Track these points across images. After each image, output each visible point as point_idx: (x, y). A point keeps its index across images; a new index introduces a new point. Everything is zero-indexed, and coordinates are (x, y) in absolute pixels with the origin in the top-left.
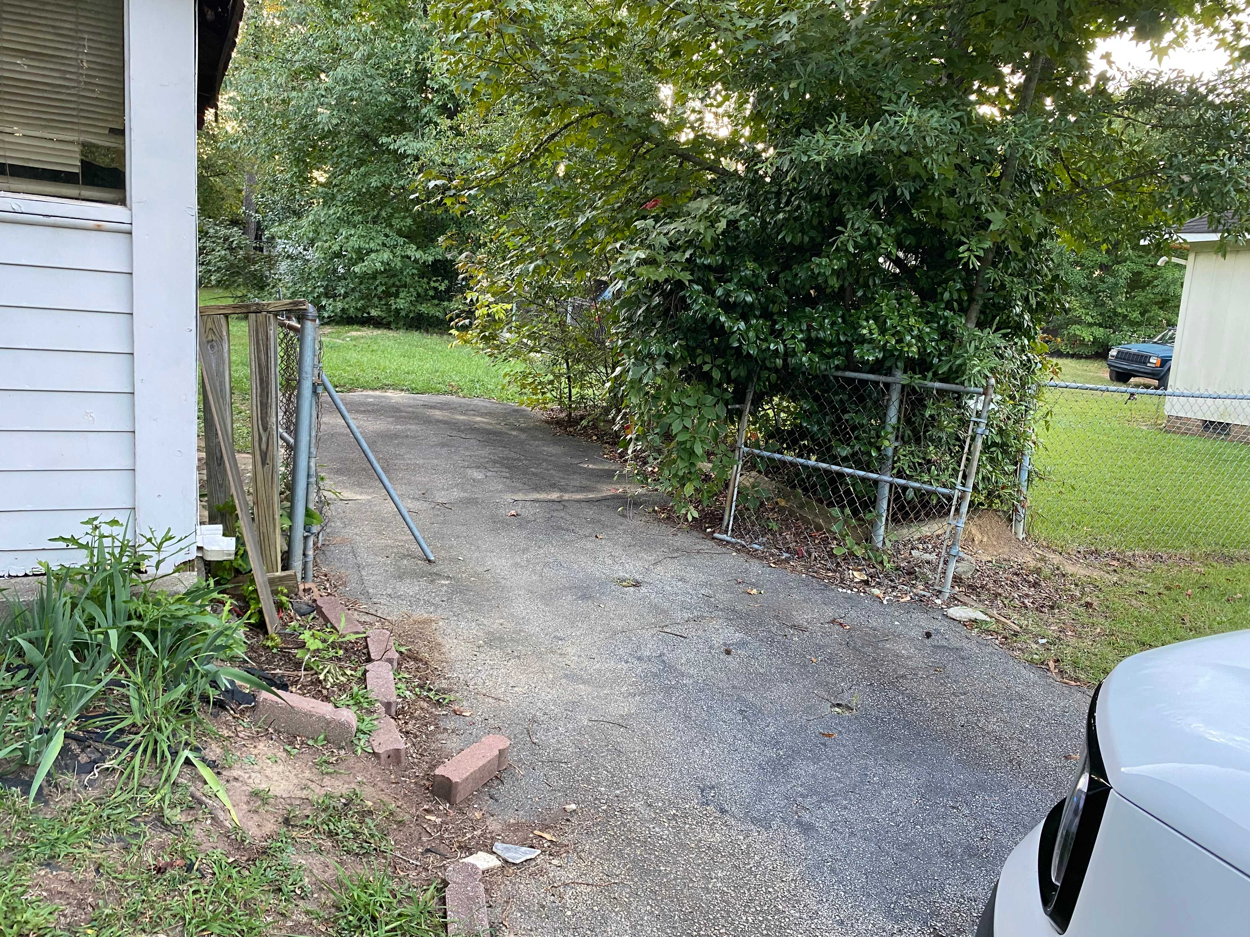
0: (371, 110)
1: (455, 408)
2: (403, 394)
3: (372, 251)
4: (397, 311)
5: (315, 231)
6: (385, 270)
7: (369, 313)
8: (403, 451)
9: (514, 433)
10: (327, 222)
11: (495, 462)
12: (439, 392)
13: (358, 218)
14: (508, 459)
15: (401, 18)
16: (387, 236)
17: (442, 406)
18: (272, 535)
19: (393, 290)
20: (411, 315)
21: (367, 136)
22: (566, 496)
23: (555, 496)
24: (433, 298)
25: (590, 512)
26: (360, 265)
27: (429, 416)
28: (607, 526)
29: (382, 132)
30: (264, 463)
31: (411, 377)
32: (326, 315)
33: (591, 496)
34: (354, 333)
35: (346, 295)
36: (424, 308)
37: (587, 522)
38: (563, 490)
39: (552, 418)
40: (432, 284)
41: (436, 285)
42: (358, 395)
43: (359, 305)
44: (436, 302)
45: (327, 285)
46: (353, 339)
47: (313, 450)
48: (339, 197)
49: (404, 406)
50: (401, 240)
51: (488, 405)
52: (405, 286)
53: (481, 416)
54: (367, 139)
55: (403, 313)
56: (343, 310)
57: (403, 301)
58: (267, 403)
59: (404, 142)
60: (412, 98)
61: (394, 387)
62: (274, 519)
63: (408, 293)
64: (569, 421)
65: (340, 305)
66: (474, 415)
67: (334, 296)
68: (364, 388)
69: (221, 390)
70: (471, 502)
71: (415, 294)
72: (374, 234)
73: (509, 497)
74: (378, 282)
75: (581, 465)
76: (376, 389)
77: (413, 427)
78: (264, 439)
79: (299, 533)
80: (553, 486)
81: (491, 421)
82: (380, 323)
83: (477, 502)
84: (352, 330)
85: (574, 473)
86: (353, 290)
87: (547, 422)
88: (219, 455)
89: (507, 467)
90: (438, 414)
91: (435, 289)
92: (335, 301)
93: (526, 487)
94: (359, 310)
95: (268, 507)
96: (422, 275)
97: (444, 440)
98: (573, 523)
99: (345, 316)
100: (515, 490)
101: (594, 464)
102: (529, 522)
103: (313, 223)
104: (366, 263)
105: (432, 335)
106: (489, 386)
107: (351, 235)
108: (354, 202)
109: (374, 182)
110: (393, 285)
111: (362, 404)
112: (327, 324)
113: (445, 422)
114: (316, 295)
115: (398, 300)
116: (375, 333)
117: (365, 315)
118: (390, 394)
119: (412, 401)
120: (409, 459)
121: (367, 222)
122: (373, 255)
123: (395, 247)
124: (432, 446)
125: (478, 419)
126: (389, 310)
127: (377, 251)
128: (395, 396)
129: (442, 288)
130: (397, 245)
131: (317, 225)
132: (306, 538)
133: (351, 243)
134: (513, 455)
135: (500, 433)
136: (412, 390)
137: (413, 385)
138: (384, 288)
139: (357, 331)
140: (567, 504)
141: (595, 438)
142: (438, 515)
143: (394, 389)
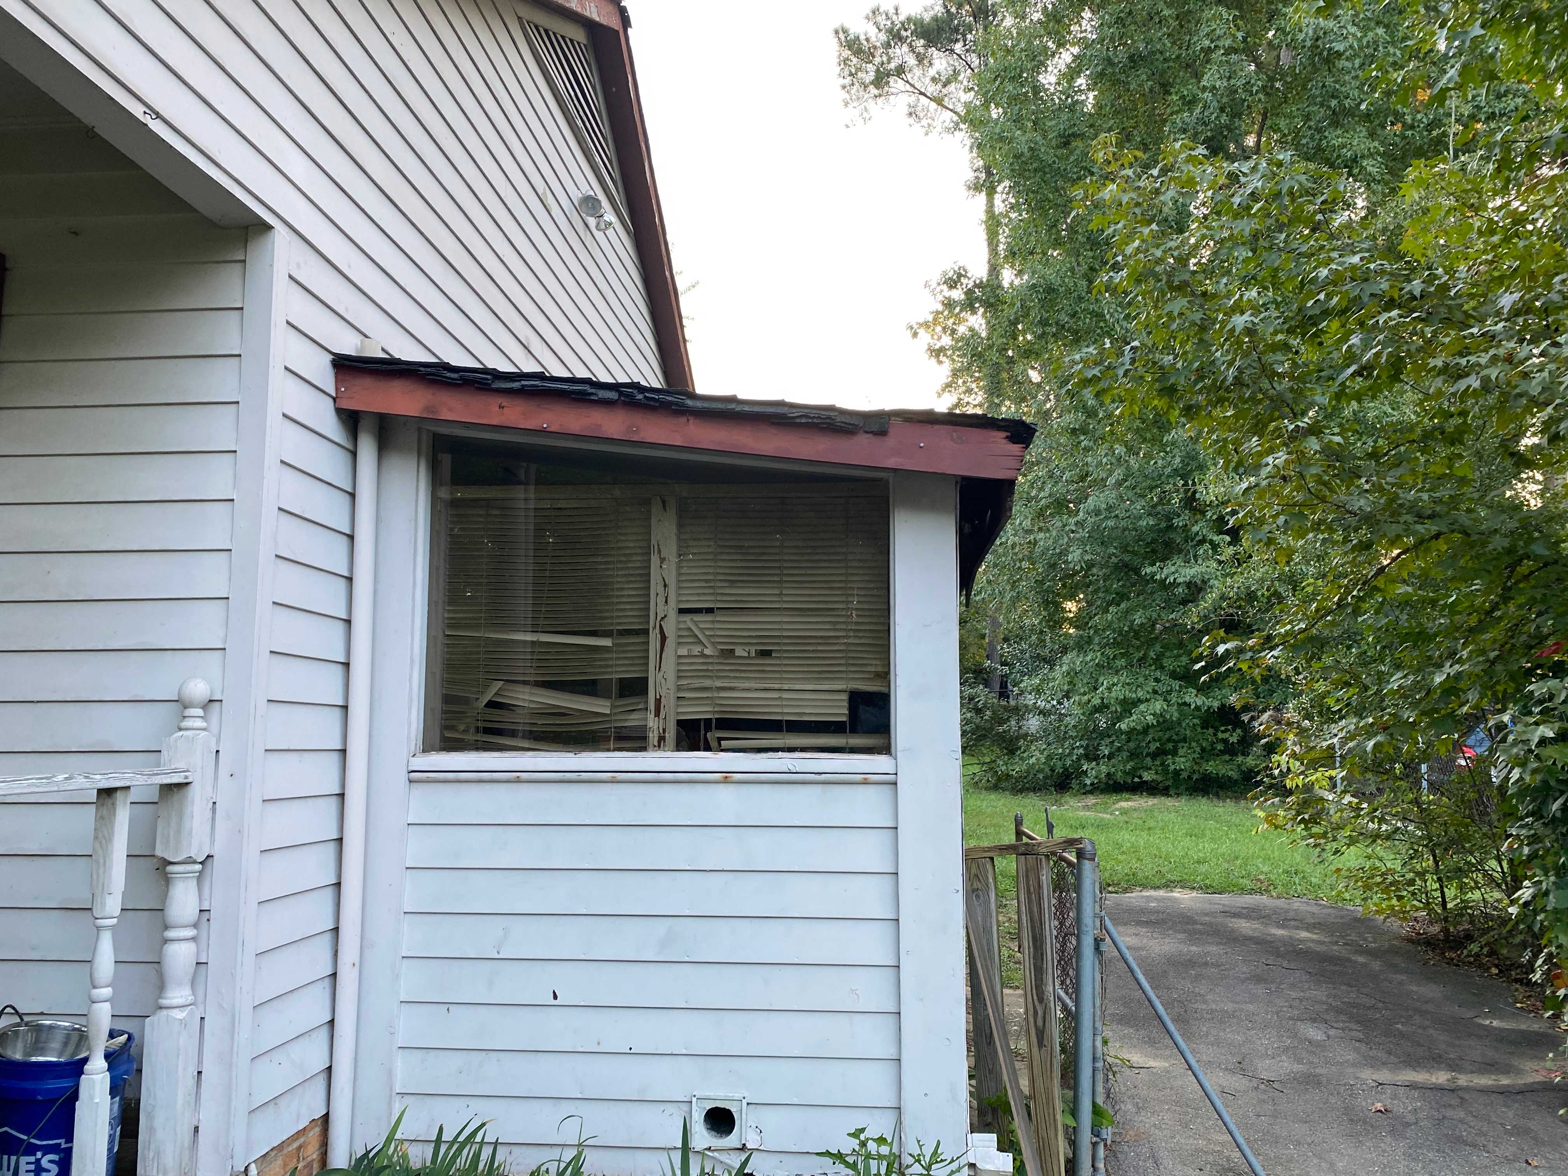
0: (1131, 535)
1: (1268, 917)
2: (1194, 894)
3: (1140, 701)
4: (1177, 773)
5: (1070, 683)
6: (1158, 722)
7: (1140, 777)
8: (1202, 989)
9: (1361, 959)
10: (1084, 671)
11: (1338, 1011)
12: (1243, 891)
13: (1122, 662)
14: (1356, 1006)
15: (1159, 428)
16: (1157, 680)
17: (1251, 913)
18: (1053, 1142)
19: (1170, 746)
20: (1195, 777)
21: (1126, 566)
22: (1463, 1080)
23: (1441, 1077)
24: (1222, 752)
25: (1509, 1114)
26: (1126, 721)
27: (1233, 930)
28: (1543, 1143)
29: (1145, 558)
30: (1041, 1044)
31: (1203, 868)
32: (1088, 782)
33: (1505, 1081)
34: (1124, 804)
35: (1110, 757)
36: (1211, 767)
37: (1507, 1132)
38: (1454, 1066)
39: (1418, 934)
40: (1221, 735)
41: (1226, 735)
42: (1136, 897)
43: (1128, 767)
44: (1227, 757)
45: (1087, 745)
46: (1124, 812)
47: (1099, 1025)
48: (1097, 640)
49: (1197, 914)
50: (1176, 685)
51: (1315, 909)
52: (1185, 740)
53: (1307, 930)
54: (1127, 569)
55: (1184, 775)
56: (1108, 775)
57: (1183, 760)
58: (1041, 968)
59: (1173, 569)
60: (1179, 516)
61: (1182, 884)
62: (1055, 1120)
63: (1190, 748)
64: (1446, 940)
65: (1104, 769)
66: (1297, 928)
67: (1096, 758)
68: (1144, 887)
69: (989, 950)
70: (1310, 1081)
71: (1198, 749)
72: (1141, 679)
73: (1369, 1075)
74: (1150, 736)
75: (1480, 1021)
76: (1158, 887)
77: (1213, 949)
78: (1040, 1013)
79: (1086, 1137)
80: (1436, 1060)
81: (1322, 938)
82: (1155, 789)
83: (1319, 1083)
84: (1120, 800)
85: (1470, 1035)
86: (1119, 749)
87: (1410, 940)
88: (988, 1032)
89: (1358, 1022)
90: (1244, 926)
91: (1225, 741)
92: (1098, 764)
93: (1392, 1059)
94: (1128, 774)
95: (1048, 1104)
96: (1205, 725)
97: (1259, 971)
98: (1481, 1134)
99: (1111, 782)
100: (1374, 1064)
101: (1501, 1018)
102: (1408, 1125)
103: (1068, 674)
104: (1134, 717)
105: (1224, 801)
106: (1313, 880)
107: (1113, 685)
108: (1116, 644)
109: (1138, 618)
110: (1169, 740)
111: (1142, 911)
112: (1091, 792)
113: (1258, 941)
114: (1074, 758)
115: (1177, 759)
116: (1150, 803)
117: (1136, 780)
118: (1177, 894)
119: (1207, 906)
120: (1214, 1001)
121: (1132, 666)
122: (1142, 707)
123: (1169, 692)
124: (1243, 982)
125: (1304, 934)
126: (1166, 771)
127: (1147, 700)
128: (1183, 897)
129: (1234, 739)
130: (1171, 690)
131: (1072, 675)
132: (1095, 1145)
133: (1113, 694)
134: (1364, 1000)
135: (1339, 958)
136: (1206, 888)
137: (1207, 882)
138: (1158, 744)
139: (1127, 800)
140: (1467, 1096)
141: (1494, 971)
142: (1264, 1101)
143: (1182, 887)
